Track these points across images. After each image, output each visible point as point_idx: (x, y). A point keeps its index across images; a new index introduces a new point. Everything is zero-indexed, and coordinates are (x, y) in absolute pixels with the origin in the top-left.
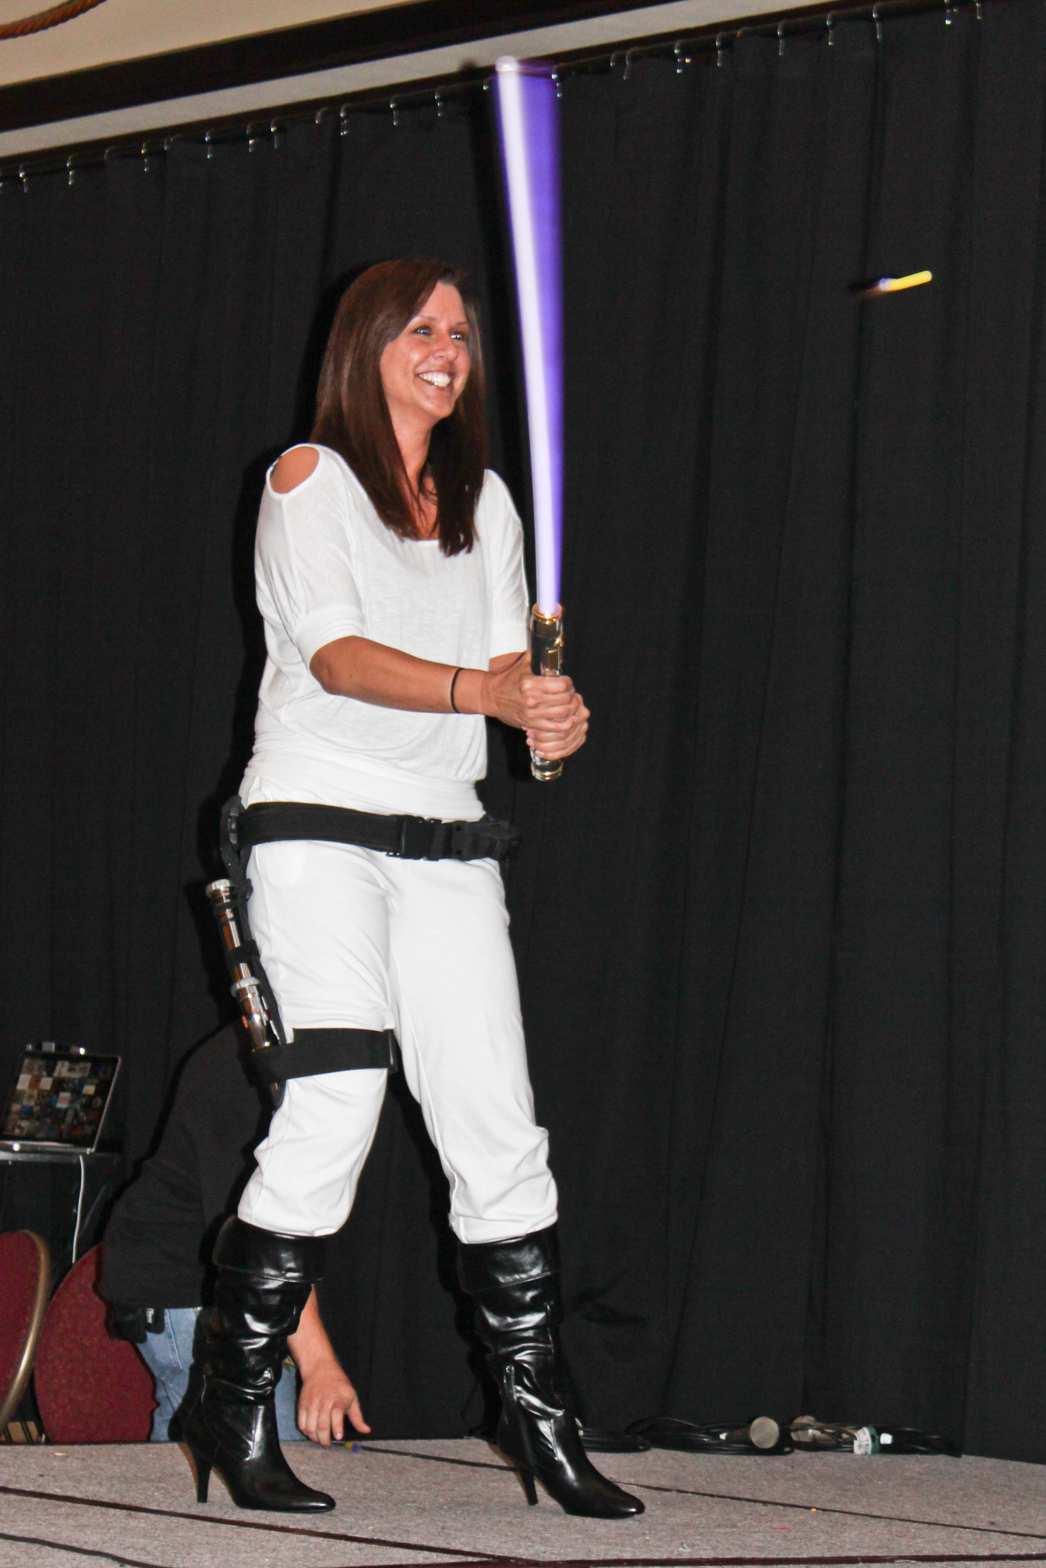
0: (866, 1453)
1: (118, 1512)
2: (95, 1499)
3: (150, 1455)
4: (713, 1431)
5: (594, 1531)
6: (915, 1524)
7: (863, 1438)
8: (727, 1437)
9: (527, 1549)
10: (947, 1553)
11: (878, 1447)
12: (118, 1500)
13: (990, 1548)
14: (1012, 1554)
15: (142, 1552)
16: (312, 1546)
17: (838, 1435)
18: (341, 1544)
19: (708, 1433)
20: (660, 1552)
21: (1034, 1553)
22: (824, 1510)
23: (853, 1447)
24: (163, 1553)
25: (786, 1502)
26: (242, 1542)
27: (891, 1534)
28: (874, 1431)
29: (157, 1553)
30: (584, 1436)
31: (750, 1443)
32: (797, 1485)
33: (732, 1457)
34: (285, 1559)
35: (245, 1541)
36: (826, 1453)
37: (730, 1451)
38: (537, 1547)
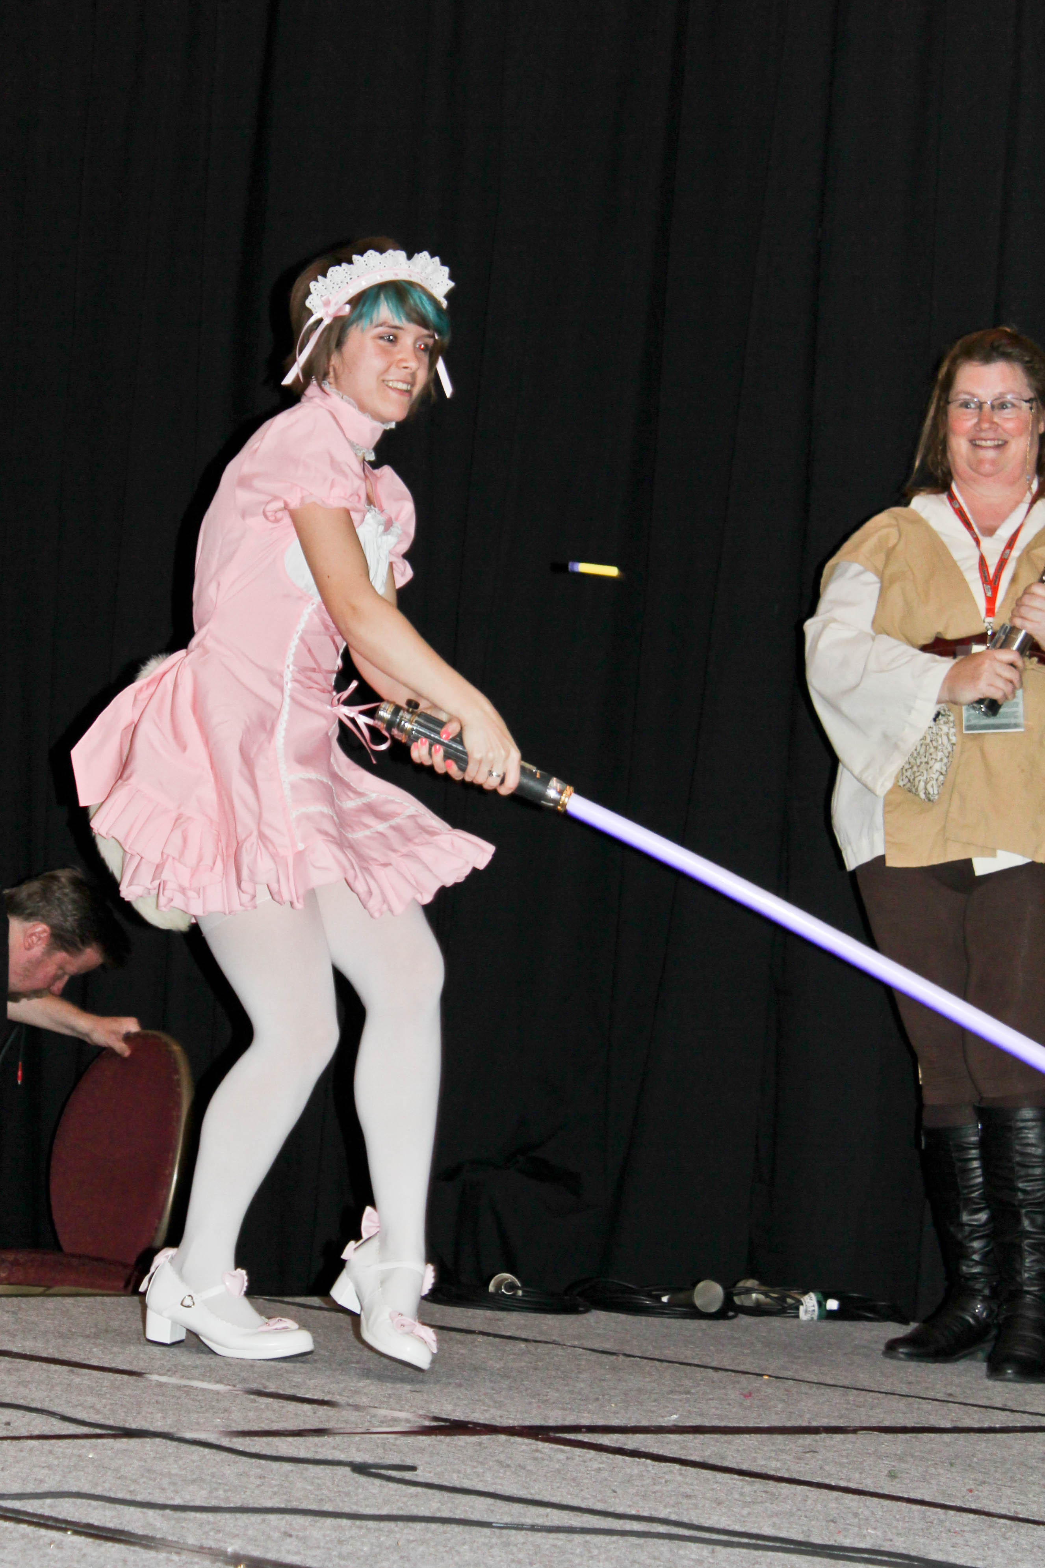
0: (812, 1318)
1: (58, 1367)
2: (32, 1353)
3: (81, 1309)
4: (654, 1293)
5: (547, 1395)
6: (871, 1394)
7: (810, 1303)
8: (669, 1299)
9: (482, 1413)
10: (910, 1424)
11: (824, 1313)
12: (57, 1356)
13: (952, 1421)
14: (976, 1426)
15: (92, 1410)
16: (263, 1406)
17: (782, 1299)
18: (292, 1406)
19: (649, 1295)
20: (617, 1418)
21: (997, 1426)
22: (777, 1377)
23: (798, 1313)
24: (113, 1411)
25: (738, 1368)
26: (191, 1402)
27: (849, 1403)
28: (820, 1295)
29: (106, 1411)
30: (523, 1296)
31: (694, 1306)
32: (746, 1351)
33: (673, 1320)
34: (238, 1420)
35: (193, 1400)
36: (771, 1318)
37: (672, 1314)
38: (492, 1411)
